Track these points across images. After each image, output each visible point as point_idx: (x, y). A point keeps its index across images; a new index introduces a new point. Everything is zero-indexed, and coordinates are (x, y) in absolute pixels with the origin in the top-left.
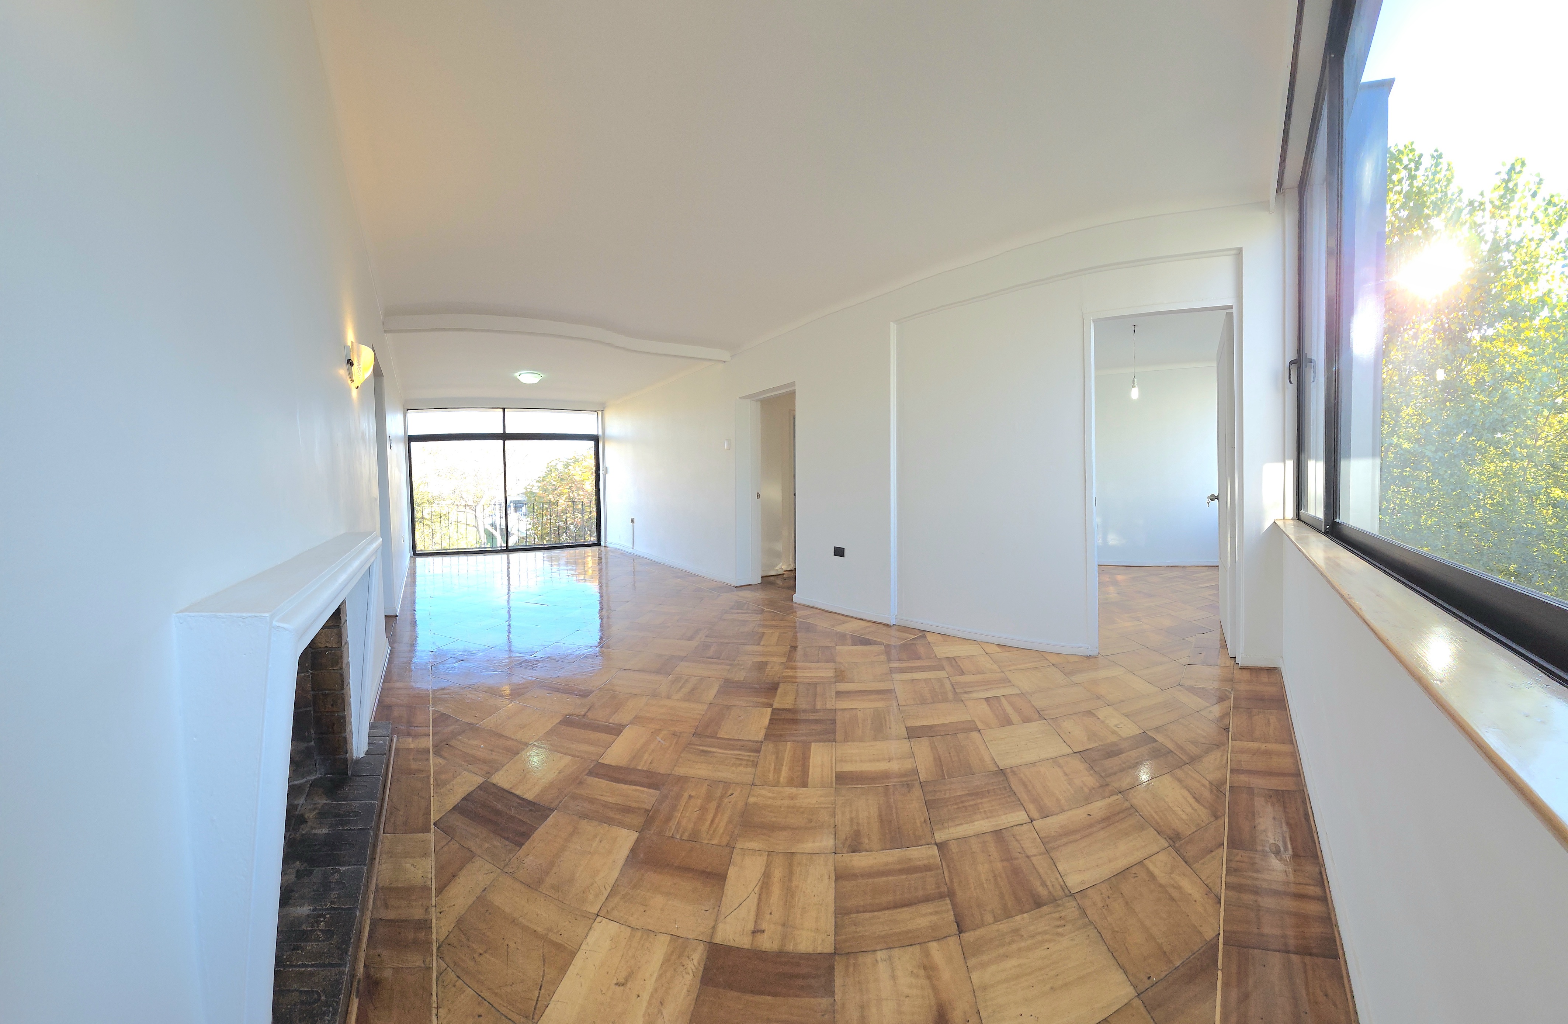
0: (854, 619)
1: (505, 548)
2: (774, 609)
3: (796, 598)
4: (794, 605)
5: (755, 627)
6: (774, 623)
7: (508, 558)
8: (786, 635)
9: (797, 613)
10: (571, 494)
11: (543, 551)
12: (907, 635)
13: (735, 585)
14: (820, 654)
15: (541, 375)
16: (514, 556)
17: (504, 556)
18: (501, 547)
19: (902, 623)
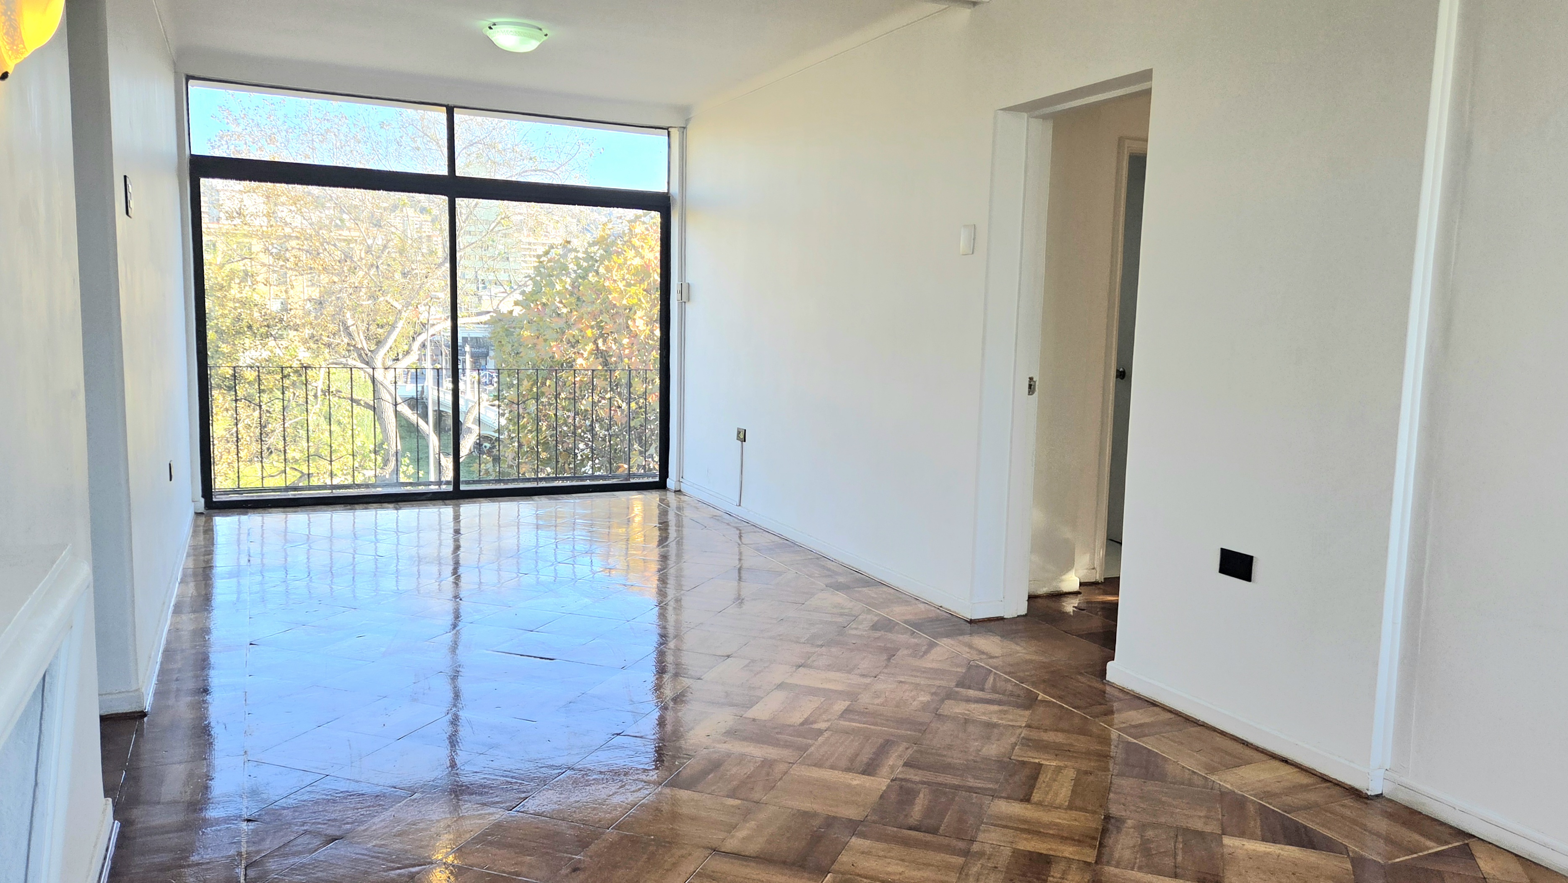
0: (1264, 757)
1: (450, 488)
2: (1060, 698)
3: (1115, 671)
4: (1108, 689)
5: (1016, 744)
6: (1059, 738)
7: (457, 518)
8: (1091, 778)
9: (1118, 718)
10: (600, 342)
11: (536, 498)
12: (1416, 837)
13: (970, 616)
14: (1180, 853)
15: (545, 31)
16: (469, 510)
17: (447, 511)
18: (439, 483)
19: (1402, 797)
